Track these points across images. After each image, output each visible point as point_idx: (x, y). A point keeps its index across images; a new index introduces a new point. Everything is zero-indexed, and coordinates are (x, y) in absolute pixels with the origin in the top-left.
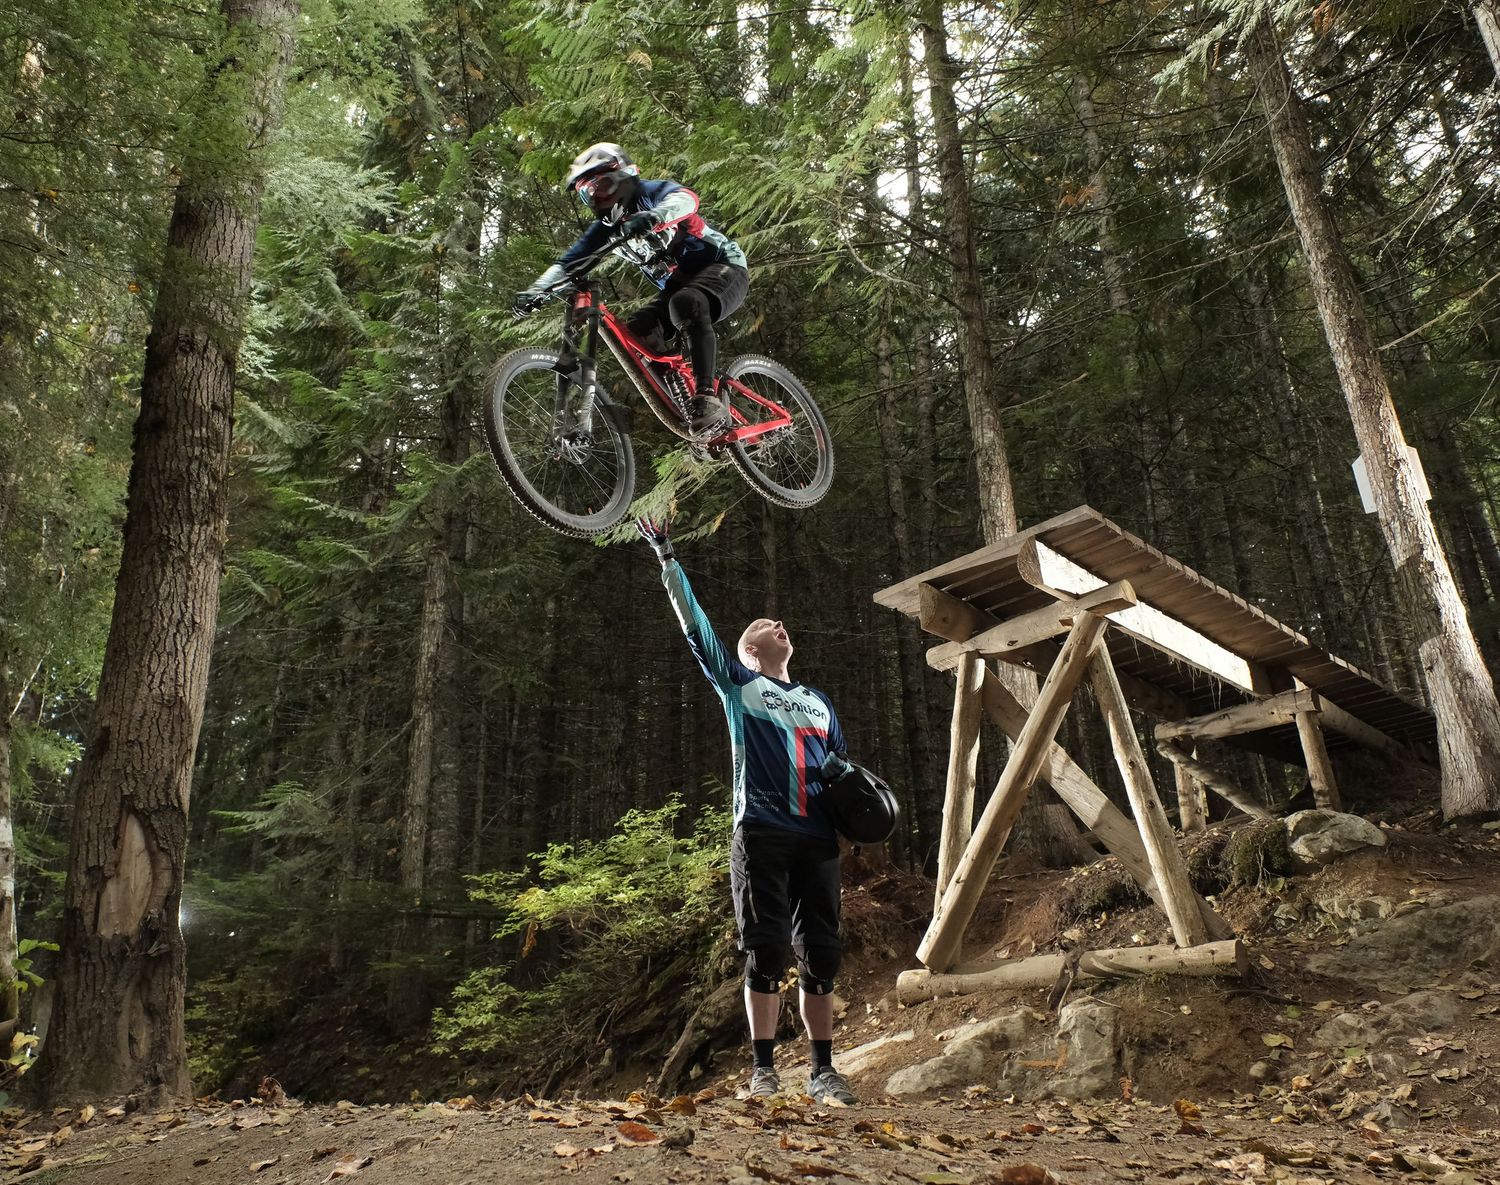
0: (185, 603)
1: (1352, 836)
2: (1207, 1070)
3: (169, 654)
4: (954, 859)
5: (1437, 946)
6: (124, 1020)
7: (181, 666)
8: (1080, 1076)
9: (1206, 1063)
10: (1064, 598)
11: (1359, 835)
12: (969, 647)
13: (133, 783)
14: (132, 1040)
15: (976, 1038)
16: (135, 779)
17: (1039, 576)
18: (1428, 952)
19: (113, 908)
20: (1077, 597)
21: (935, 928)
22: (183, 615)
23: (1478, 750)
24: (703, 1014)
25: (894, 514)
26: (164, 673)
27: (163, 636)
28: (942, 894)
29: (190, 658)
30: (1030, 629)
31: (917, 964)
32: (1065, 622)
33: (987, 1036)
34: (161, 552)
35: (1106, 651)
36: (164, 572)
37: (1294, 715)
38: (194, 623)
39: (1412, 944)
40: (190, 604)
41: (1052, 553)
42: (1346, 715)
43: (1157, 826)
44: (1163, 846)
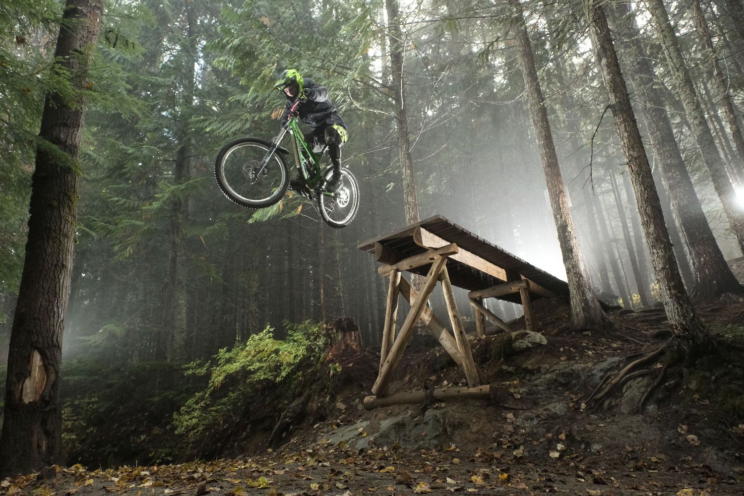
0: (59, 256)
1: (535, 341)
2: (476, 435)
3: (52, 279)
4: (387, 352)
5: (561, 384)
6: (35, 439)
7: (58, 284)
8: (430, 440)
9: (477, 433)
10: (432, 250)
11: (538, 340)
12: (394, 267)
13: (36, 337)
14: (39, 446)
15: (393, 424)
16: (37, 335)
17: (421, 241)
18: (558, 387)
19: (28, 390)
20: (436, 249)
21: (379, 380)
22: (58, 261)
23: (583, 304)
24: (288, 412)
25: (372, 195)
26: (49, 288)
27: (48, 272)
28: (382, 366)
29: (61, 281)
30: (418, 260)
31: (372, 394)
32: (431, 259)
33: (397, 423)
34: (46, 234)
35: (446, 271)
36: (48, 243)
37: (519, 289)
38: (63, 265)
39: (553, 384)
40: (61, 257)
41: (428, 232)
42: (540, 287)
43: (463, 341)
44: (465, 348)
